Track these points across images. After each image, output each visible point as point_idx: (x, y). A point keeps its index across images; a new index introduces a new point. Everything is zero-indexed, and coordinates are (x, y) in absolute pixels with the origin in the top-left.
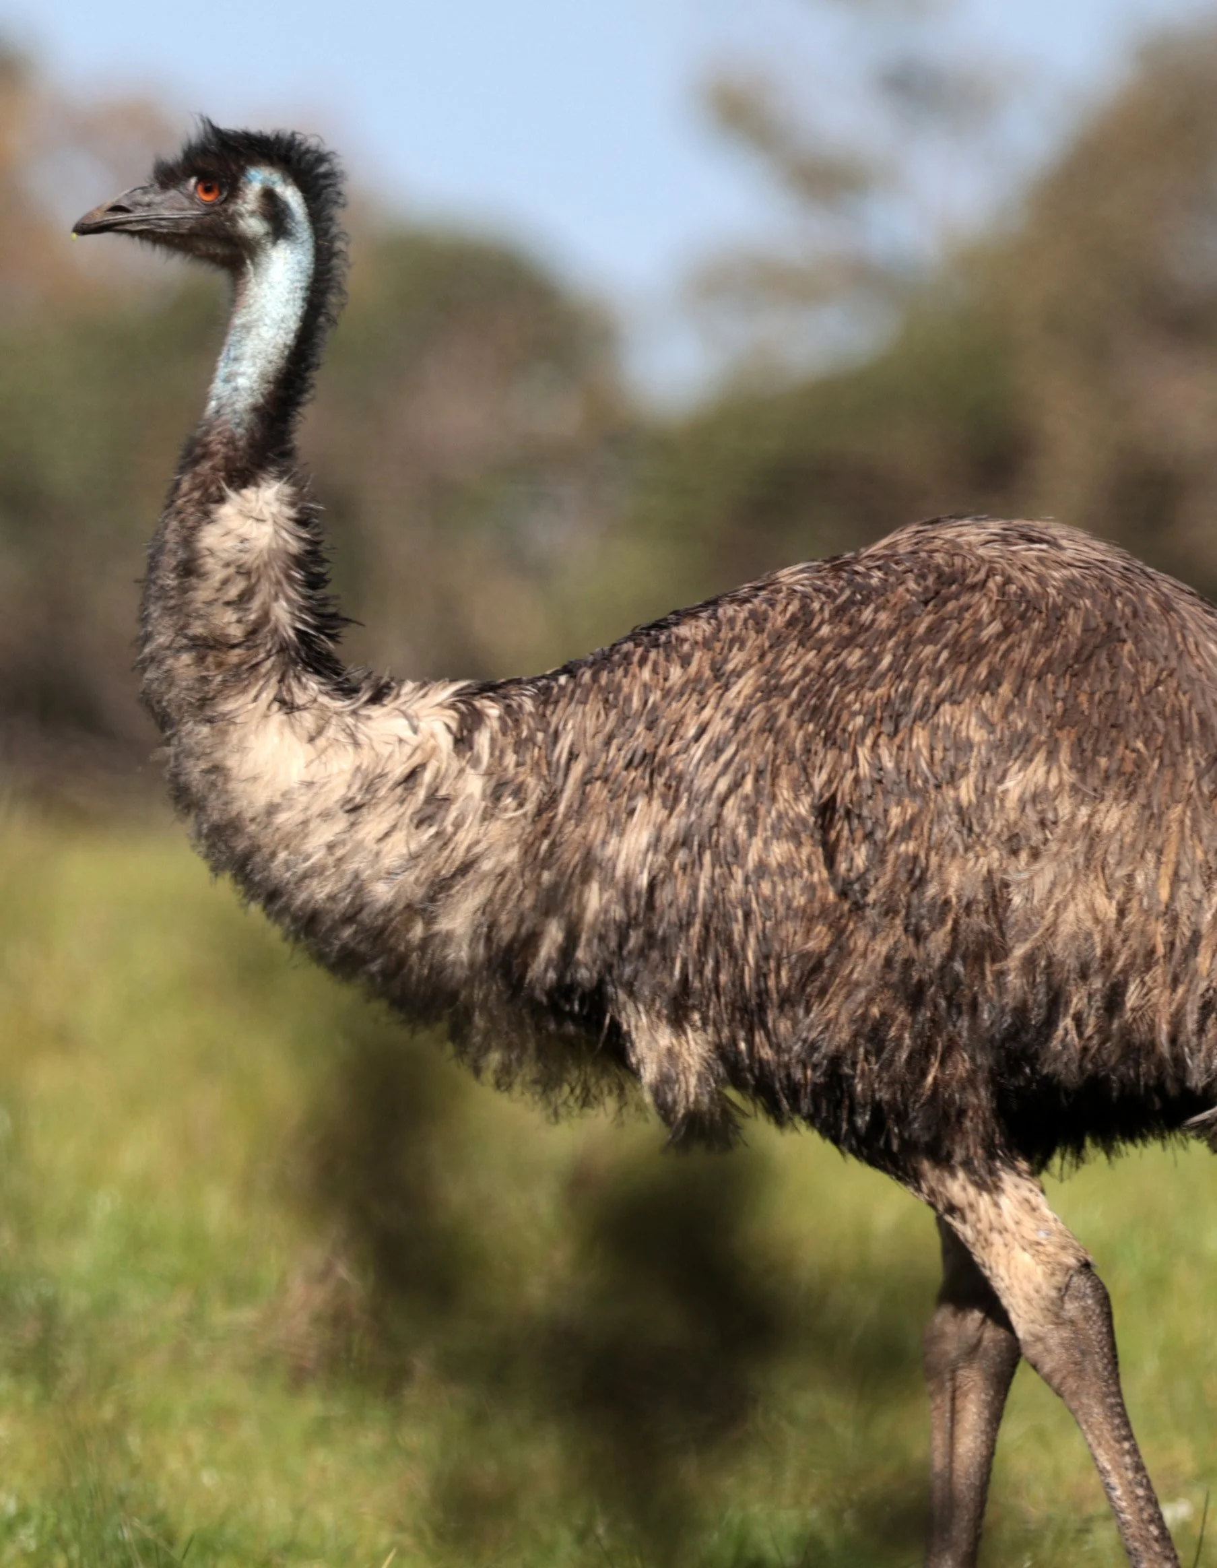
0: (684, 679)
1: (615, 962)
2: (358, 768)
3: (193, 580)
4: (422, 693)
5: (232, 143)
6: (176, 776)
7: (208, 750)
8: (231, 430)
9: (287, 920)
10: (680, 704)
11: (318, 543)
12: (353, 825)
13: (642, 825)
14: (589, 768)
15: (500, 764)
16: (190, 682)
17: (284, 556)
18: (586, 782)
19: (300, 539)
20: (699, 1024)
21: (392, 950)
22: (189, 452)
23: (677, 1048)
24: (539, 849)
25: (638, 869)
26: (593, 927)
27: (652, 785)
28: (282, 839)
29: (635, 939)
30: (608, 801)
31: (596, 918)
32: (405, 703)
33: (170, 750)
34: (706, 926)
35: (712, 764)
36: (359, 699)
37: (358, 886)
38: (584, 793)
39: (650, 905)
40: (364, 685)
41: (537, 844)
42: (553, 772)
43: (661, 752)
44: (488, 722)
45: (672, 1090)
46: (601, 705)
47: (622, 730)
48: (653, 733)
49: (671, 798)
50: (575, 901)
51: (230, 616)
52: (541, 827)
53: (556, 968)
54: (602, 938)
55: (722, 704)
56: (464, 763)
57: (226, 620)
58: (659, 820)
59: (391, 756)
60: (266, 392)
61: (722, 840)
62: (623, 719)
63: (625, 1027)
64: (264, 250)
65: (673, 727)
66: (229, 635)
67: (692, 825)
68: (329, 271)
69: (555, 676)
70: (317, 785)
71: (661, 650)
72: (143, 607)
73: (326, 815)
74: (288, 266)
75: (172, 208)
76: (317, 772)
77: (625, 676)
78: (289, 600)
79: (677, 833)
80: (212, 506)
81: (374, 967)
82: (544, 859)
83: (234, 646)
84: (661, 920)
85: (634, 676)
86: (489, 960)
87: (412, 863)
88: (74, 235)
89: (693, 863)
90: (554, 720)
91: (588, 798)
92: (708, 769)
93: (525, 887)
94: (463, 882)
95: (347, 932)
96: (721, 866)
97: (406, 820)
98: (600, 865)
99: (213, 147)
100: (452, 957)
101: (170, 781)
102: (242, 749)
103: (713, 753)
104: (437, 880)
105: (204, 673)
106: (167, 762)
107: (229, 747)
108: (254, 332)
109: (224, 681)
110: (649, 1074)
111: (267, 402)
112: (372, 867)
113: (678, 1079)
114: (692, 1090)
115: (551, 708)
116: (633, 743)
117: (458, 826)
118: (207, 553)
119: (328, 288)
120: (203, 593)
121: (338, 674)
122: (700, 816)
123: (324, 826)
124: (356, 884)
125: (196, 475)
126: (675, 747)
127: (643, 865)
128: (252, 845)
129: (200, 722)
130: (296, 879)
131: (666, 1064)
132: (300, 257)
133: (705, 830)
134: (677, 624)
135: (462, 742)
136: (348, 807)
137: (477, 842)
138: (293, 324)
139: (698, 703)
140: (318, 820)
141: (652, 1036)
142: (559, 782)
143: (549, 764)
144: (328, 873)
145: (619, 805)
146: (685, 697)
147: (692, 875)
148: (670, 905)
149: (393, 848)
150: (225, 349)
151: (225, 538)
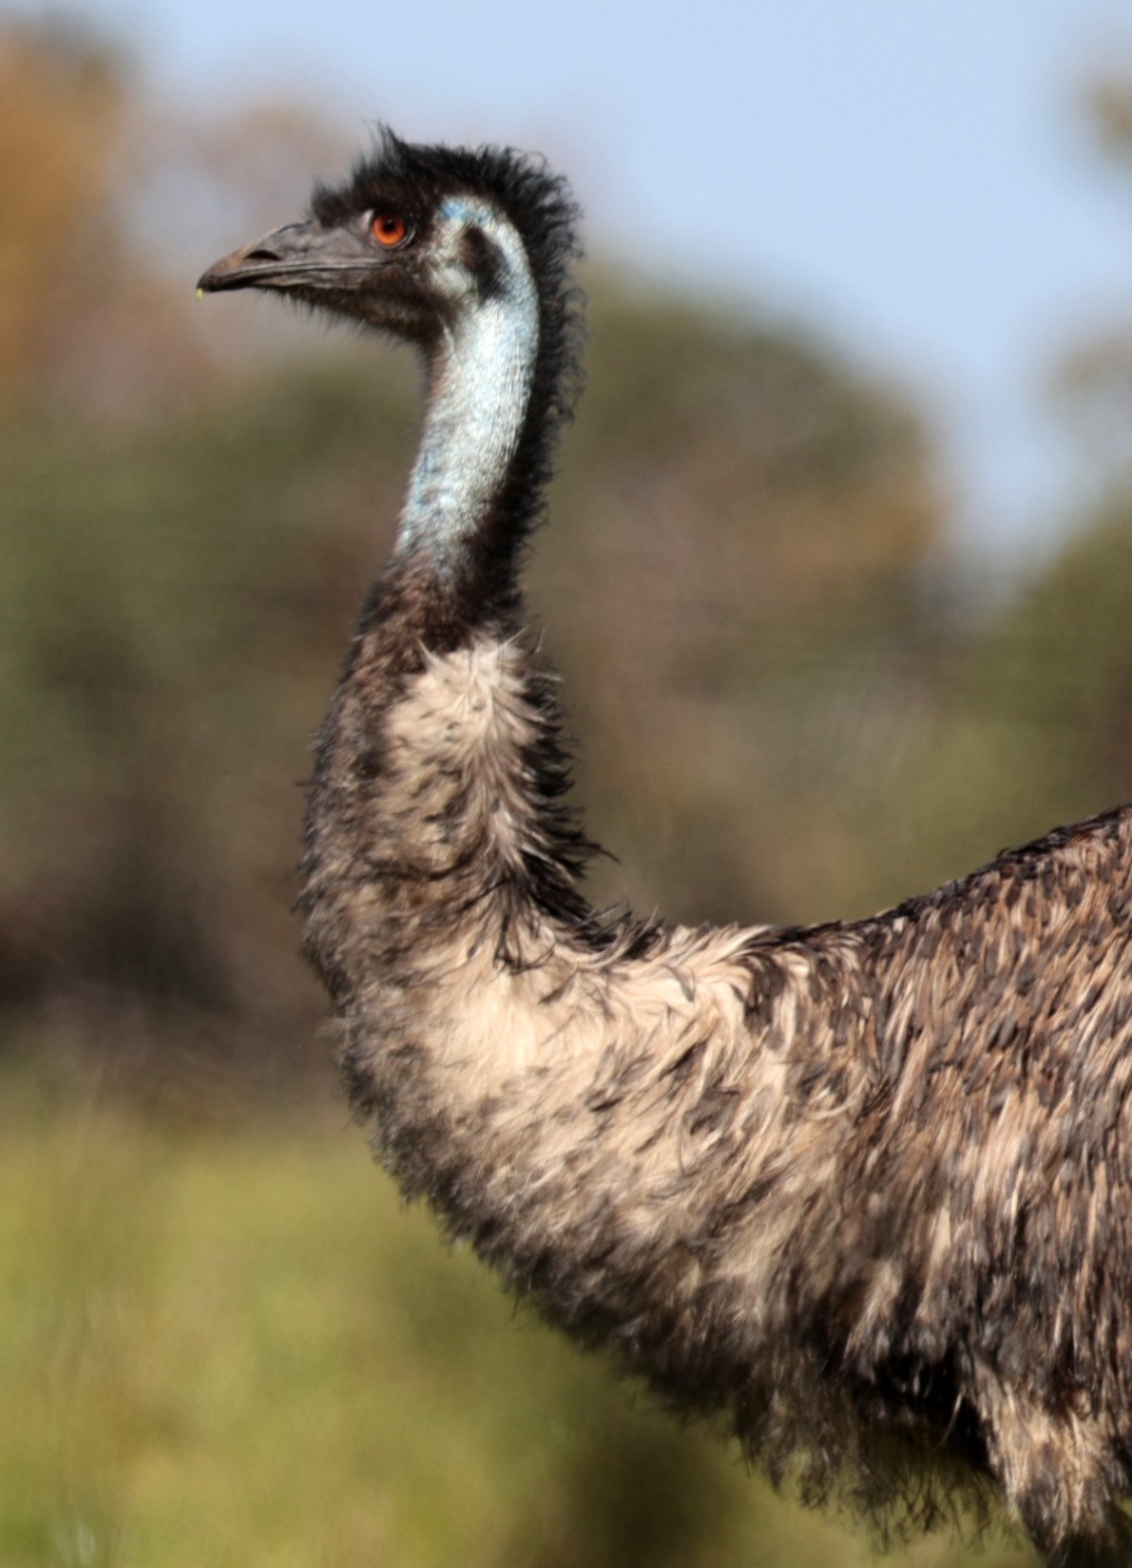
0: (1072, 922)
1: (972, 1322)
2: (610, 1049)
3: (380, 782)
4: (700, 943)
5: (422, 163)
6: (352, 1060)
7: (401, 1025)
8: (433, 571)
9: (509, 1264)
10: (1066, 958)
11: (555, 730)
12: (602, 1128)
13: (1011, 1128)
14: (937, 1049)
15: (810, 1043)
16: (376, 927)
17: (508, 749)
18: (931, 1068)
19: (530, 723)
20: (1088, 1408)
21: (655, 1306)
22: (374, 603)
23: (1057, 1444)
24: (864, 1162)
25: (1004, 1191)
26: (942, 1272)
27: (1025, 1073)
28: (502, 1148)
29: (999, 1287)
30: (963, 1094)
31: (946, 1261)
32: (677, 957)
33: (346, 1024)
34: (1098, 1270)
35: (1108, 1041)
36: (611, 954)
37: (609, 1215)
38: (929, 1082)
39: (1020, 1240)
40: (619, 932)
41: (861, 1157)
42: (885, 1055)
43: (1038, 1025)
44: (793, 984)
45: (1049, 1503)
46: (953, 959)
47: (984, 995)
48: (1028, 998)
49: (1051, 1090)
50: (917, 1237)
51: (433, 832)
52: (868, 1130)
53: (888, 1332)
54: (954, 1288)
55: (1123, 958)
56: (759, 1042)
57: (425, 838)
58: (1034, 1122)
59: (656, 1031)
60: (480, 516)
61: (1122, 1148)
62: (984, 980)
63: (984, 1414)
64: (468, 314)
65: (1056, 990)
66: (428, 860)
67: (1079, 1127)
68: (561, 342)
69: (888, 919)
70: (551, 1073)
71: (1039, 882)
72: (308, 821)
73: (564, 1115)
74: (503, 336)
75: (337, 254)
76: (553, 1055)
77: (988, 918)
78: (513, 809)
79: (1059, 1138)
80: (407, 678)
81: (631, 1329)
82: (871, 1176)
83: (437, 877)
84: (1034, 1261)
85: (1000, 919)
86: (794, 1320)
87: (686, 1182)
88: (200, 293)
89: (1081, 1181)
90: (887, 981)
91: (935, 1090)
92: (1103, 1048)
93: (845, 1216)
94: (758, 1209)
95: (593, 1280)
96: (1121, 1185)
97: (678, 1120)
98: (952, 1185)
99: (397, 170)
100: (740, 1315)
101: (344, 1067)
102: (445, 1021)
103: (1109, 1026)
104: (721, 1206)
105: (395, 914)
106: (341, 1040)
107: (430, 1016)
108: (459, 430)
109: (423, 925)
110: (1017, 1480)
111: (482, 530)
112: (630, 1187)
113: (1057, 1488)
114: (1077, 1504)
115: (882, 964)
116: (1001, 1014)
117: (750, 1130)
118: (398, 743)
119: (560, 366)
120: (392, 802)
121: (583, 918)
122: (1091, 1114)
123: (562, 1131)
124: (605, 1212)
125: (383, 635)
126: (1058, 1019)
127: (1011, 1186)
128: (460, 1156)
129: (389, 982)
130: (521, 1204)
131: (1040, 1467)
132: (518, 324)
133: (1098, 1135)
134: (1061, 846)
135: (757, 1012)
136: (597, 1103)
137: (777, 1153)
138: (514, 419)
139: (1090, 957)
140: (554, 1122)
141: (1022, 1425)
142: (894, 1069)
143: (879, 1043)
144: (566, 1197)
145: (979, 1102)
146: (1073, 948)
147: (1079, 1197)
148: (1047, 1240)
149: (657, 1162)
150: (422, 456)
151: (427, 721)
